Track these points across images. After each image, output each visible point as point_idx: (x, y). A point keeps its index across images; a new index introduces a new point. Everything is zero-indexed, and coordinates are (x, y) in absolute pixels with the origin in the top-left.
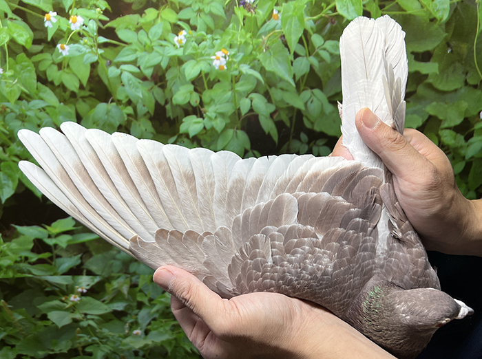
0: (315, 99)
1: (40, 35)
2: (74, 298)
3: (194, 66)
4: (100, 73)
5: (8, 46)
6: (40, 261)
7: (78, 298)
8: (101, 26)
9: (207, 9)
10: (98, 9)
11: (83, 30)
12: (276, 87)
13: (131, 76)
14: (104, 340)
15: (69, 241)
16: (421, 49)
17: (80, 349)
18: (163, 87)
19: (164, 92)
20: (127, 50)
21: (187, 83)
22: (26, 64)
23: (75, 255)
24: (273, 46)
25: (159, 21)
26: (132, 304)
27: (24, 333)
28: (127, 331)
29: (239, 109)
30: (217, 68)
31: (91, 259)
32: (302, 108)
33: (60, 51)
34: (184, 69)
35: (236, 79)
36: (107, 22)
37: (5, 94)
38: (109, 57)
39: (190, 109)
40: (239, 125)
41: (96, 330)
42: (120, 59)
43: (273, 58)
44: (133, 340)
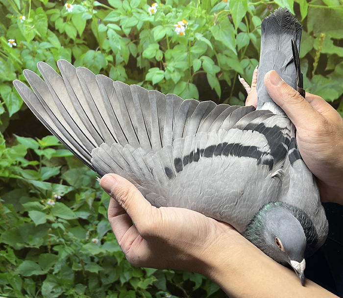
0: (252, 66)
2: (50, 202)
3: (161, 30)
4: (92, 28)
5: (32, 2)
6: (30, 167)
7: (54, 203)
12: (222, 53)
13: (114, 33)
14: (69, 243)
15: (53, 154)
16: (339, 36)
17: (49, 247)
18: (137, 43)
19: (137, 47)
20: (114, 13)
21: (154, 42)
22: (42, 15)
23: (56, 166)
24: (222, 22)
26: (94, 215)
27: (8, 225)
28: (87, 238)
29: (192, 67)
30: (178, 34)
31: (68, 172)
32: (242, 72)
33: (67, 8)
34: (153, 32)
35: (192, 44)
37: (24, 35)
38: (101, 17)
39: (155, 63)
40: (191, 79)
41: (64, 232)
42: (107, 19)
43: (221, 31)
44: (91, 246)
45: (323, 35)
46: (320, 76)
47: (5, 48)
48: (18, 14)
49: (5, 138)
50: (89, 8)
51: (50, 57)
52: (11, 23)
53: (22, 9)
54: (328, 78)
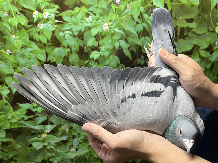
0: (146, 41)
1: (31, 21)
2: (44, 136)
3: (96, 30)
4: (56, 35)
5: (18, 26)
6: (29, 119)
7: (46, 136)
8: (56, 15)
9: (100, 6)
10: (55, 9)
11: (49, 17)
12: (130, 37)
13: (69, 36)
14: (58, 155)
15: (42, 109)
16: (189, 18)
17: (47, 160)
18: (83, 39)
19: (83, 41)
20: (67, 25)
21: (93, 37)
22: (25, 33)
23: (45, 116)
24: (128, 20)
25: (80, 12)
26: (70, 136)
27: (21, 154)
28: (68, 150)
29: (115, 47)
30: (105, 30)
31: (52, 117)
32: (141, 45)
33: (39, 27)
34: (91, 31)
35: (113, 34)
36: (59, 14)
37: (16, 46)
38: (60, 28)
39: (94, 48)
40: (115, 54)
41: (54, 150)
42: (64, 29)
43: (128, 25)
44: (71, 154)
45: (181, 18)
46: (181, 39)
47: (5, 56)
48: (10, 35)
49: (12, 107)
50: (52, 24)
51: (33, 56)
52: (6, 41)
53: (12, 32)
54: (185, 39)
